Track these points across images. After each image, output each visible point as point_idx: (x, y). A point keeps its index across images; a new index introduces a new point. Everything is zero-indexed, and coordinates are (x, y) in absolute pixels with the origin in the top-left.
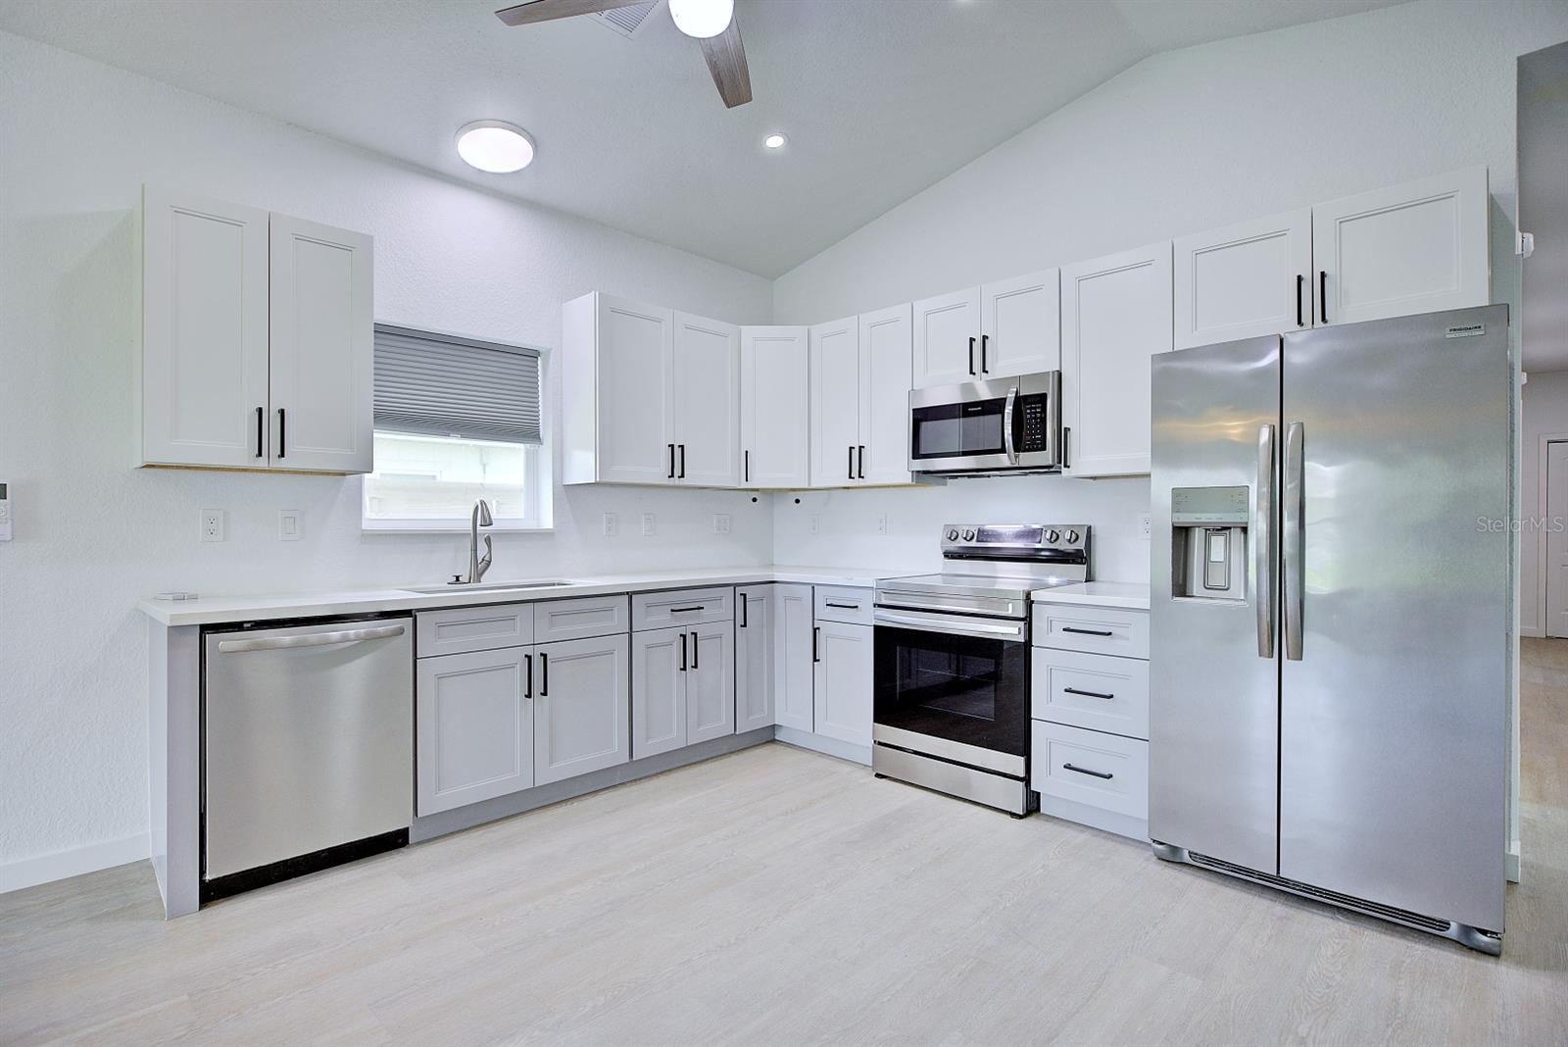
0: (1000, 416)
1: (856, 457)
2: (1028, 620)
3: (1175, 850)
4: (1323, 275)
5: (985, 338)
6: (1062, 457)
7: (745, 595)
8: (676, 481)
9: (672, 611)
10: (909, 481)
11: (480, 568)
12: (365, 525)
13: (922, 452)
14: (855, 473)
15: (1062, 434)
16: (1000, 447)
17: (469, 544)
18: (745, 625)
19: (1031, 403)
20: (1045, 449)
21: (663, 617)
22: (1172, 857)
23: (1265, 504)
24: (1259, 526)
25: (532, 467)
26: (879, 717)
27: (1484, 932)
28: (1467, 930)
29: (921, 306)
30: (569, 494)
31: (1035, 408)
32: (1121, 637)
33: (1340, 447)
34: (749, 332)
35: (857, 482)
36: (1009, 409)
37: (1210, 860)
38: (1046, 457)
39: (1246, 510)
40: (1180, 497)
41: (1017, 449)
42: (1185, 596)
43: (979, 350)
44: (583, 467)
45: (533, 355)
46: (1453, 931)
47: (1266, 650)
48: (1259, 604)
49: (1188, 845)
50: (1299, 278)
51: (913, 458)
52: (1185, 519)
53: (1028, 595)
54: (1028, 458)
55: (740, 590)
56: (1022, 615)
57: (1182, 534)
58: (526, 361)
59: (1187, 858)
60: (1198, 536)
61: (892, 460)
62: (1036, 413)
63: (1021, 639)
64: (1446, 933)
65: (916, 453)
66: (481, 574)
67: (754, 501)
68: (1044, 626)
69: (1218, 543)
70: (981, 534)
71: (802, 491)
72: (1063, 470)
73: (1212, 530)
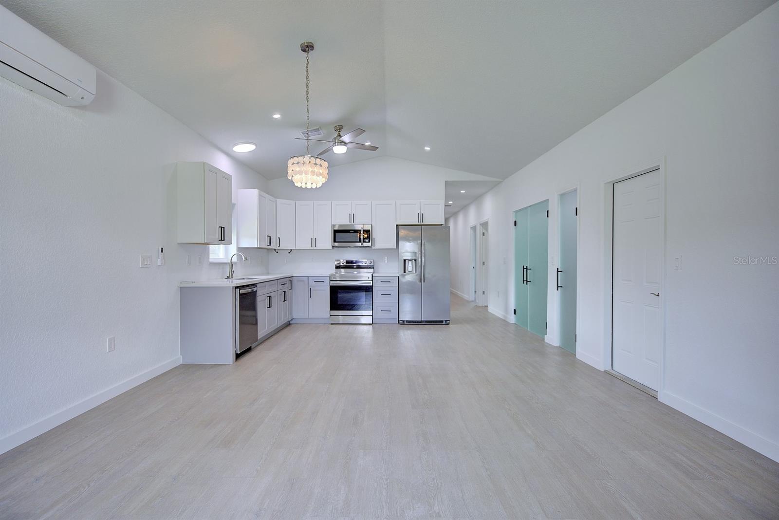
0: (359, 234)
1: (314, 241)
3: (403, 321)
4: (422, 214)
5: (354, 214)
6: (373, 244)
8: (269, 247)
9: (282, 285)
10: (332, 248)
12: (210, 261)
13: (337, 241)
14: (313, 245)
15: (373, 240)
16: (359, 241)
19: (367, 232)
20: (369, 242)
24: (418, 260)
26: (331, 308)
28: (446, 321)
32: (392, 282)
33: (429, 242)
35: (314, 247)
36: (362, 232)
38: (369, 244)
39: (416, 256)
41: (363, 242)
42: (405, 273)
43: (352, 217)
44: (251, 242)
47: (420, 281)
48: (419, 274)
50: (419, 214)
52: (405, 258)
53: (372, 275)
54: (365, 244)
56: (371, 280)
60: (407, 261)
61: (326, 240)
62: (368, 234)
63: (371, 285)
64: (444, 323)
65: (335, 241)
66: (232, 275)
67: (277, 252)
68: (376, 281)
69: (410, 262)
70: (347, 262)
71: (291, 250)
72: (373, 248)
73: (409, 260)
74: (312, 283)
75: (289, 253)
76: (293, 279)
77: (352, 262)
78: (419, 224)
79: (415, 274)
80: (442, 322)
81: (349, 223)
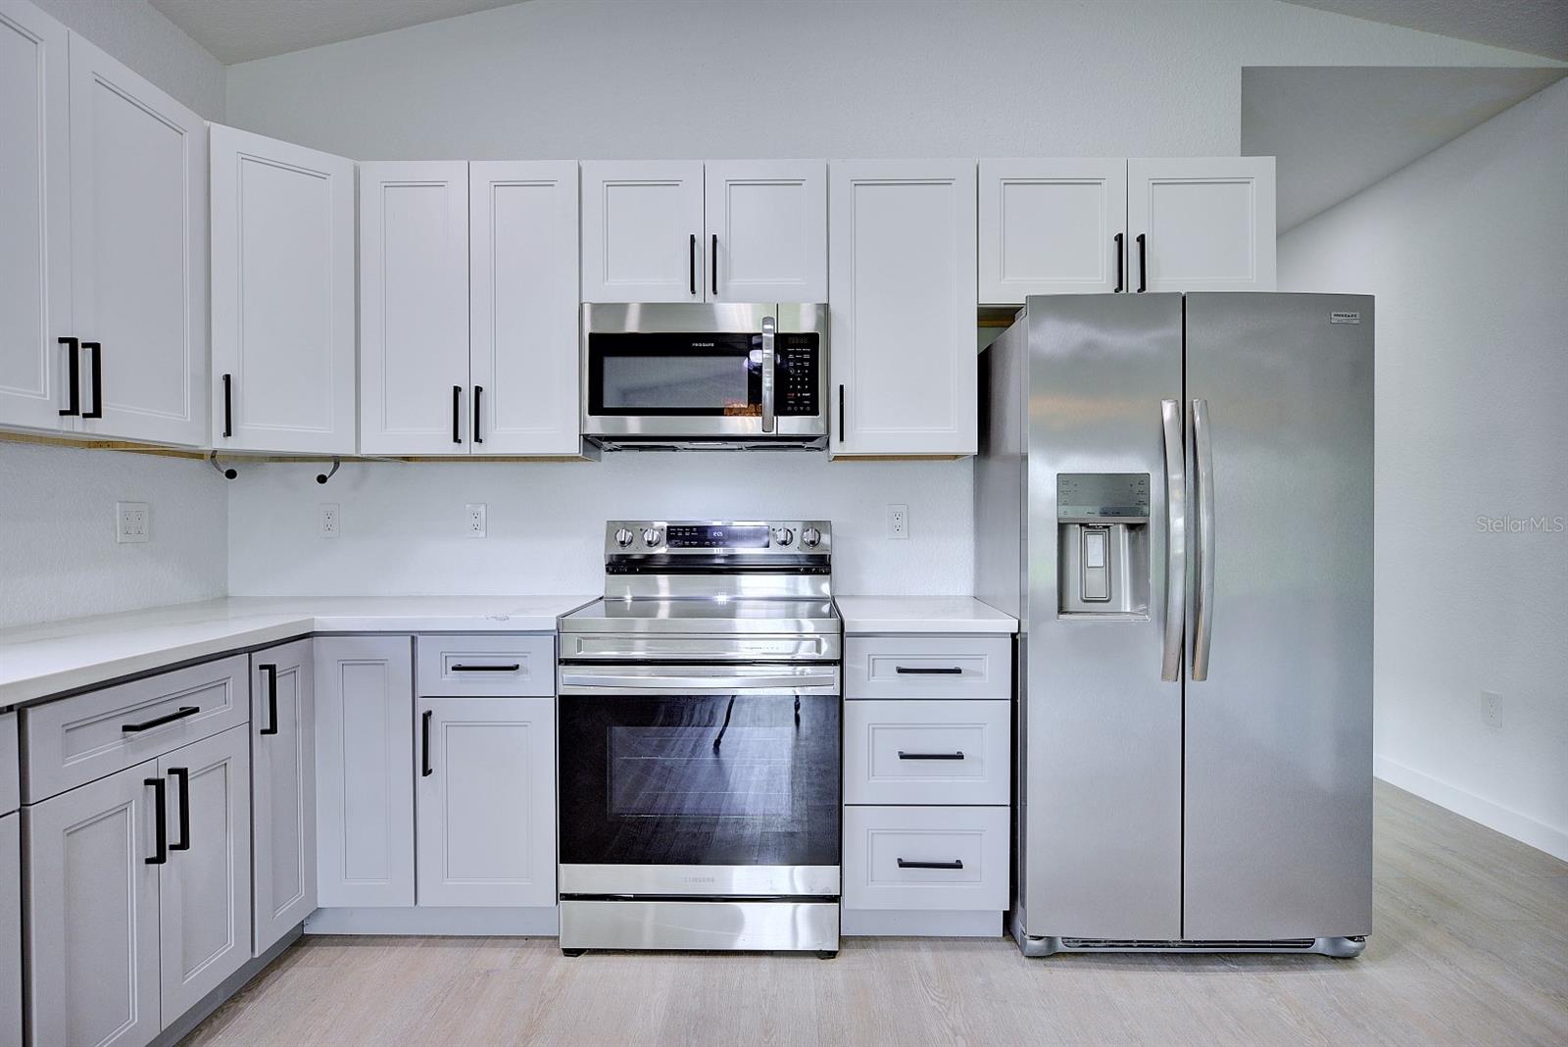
1: (467, 407)
2: (841, 660)
3: (1050, 940)
4: (1141, 238)
5: (716, 239)
7: (272, 669)
8: (77, 425)
9: (126, 728)
10: (576, 448)
13: (608, 404)
18: (273, 730)
19: (795, 346)
20: (817, 414)
21: (107, 747)
22: (1046, 949)
23: (1180, 494)
29: (597, 171)
31: (802, 353)
32: (971, 674)
34: (226, 139)
35: (468, 446)
37: (1086, 943)
38: (814, 425)
40: (1069, 485)
41: (776, 410)
43: (704, 256)
46: (1321, 945)
51: (591, 413)
53: (842, 626)
54: (789, 425)
55: (260, 658)
59: (1061, 947)
61: (542, 403)
62: (802, 360)
65: (596, 407)
67: (231, 476)
68: (864, 666)
69: (1095, 543)
70: (675, 534)
71: (337, 460)
72: (836, 447)
74: (435, 678)
75: (322, 479)
76: (310, 660)
77: (699, 535)
81: (683, 296)
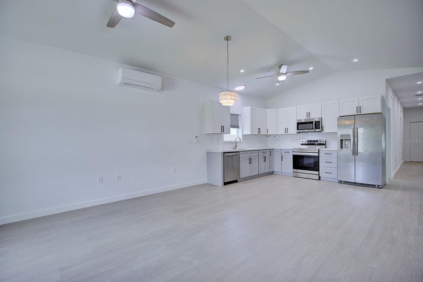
0: (312, 124)
1: (286, 130)
2: (319, 153)
3: (341, 181)
4: (360, 107)
5: (309, 112)
6: (322, 130)
7: (271, 151)
8: (259, 134)
9: (263, 153)
10: (296, 133)
11: (236, 146)
12: (224, 141)
13: (299, 129)
14: (286, 132)
15: (322, 127)
16: (312, 128)
17: (235, 143)
18: (271, 155)
19: (317, 122)
20: (320, 129)
22: (341, 182)
23: (353, 136)
24: (352, 139)
25: (238, 132)
26: (294, 168)
27: (380, 186)
28: (378, 186)
29: (298, 107)
30: (244, 136)
32: (333, 154)
33: (361, 126)
35: (287, 133)
36: (314, 123)
38: (320, 130)
39: (350, 137)
40: (342, 136)
41: (315, 129)
42: (342, 148)
43: (308, 114)
44: (248, 132)
45: (238, 115)
47: (353, 155)
48: (352, 150)
49: (343, 180)
50: (357, 107)
52: (342, 139)
53: (319, 149)
54: (317, 130)
56: (318, 152)
57: (342, 140)
58: (237, 116)
59: (343, 182)
60: (344, 141)
61: (293, 129)
62: (318, 124)
63: (318, 155)
64: (376, 187)
65: (298, 129)
66: (236, 147)
67: (268, 136)
68: (321, 153)
70: (308, 141)
71: (276, 135)
72: (323, 132)
73: (346, 140)
74: (283, 153)
75: (275, 136)
76: (273, 151)
78: (358, 114)
79: (350, 149)
80: (375, 186)
81: (306, 118)
